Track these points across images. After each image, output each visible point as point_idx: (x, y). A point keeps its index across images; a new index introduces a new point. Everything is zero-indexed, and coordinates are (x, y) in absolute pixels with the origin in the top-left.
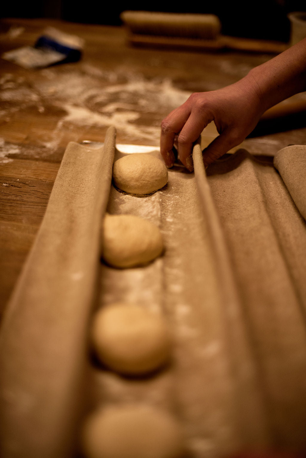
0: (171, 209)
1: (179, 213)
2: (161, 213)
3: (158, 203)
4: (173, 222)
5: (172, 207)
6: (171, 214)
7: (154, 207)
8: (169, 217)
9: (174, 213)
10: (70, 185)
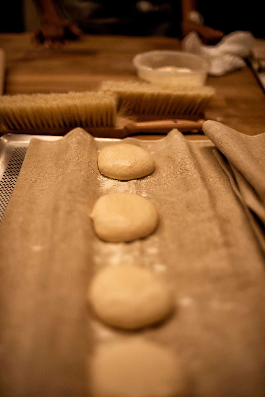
0: (144, 187)
1: (152, 189)
2: (136, 191)
3: (133, 184)
4: (147, 197)
5: (145, 185)
6: (145, 191)
7: (130, 187)
8: (144, 193)
9: (148, 189)
10: (32, 173)
